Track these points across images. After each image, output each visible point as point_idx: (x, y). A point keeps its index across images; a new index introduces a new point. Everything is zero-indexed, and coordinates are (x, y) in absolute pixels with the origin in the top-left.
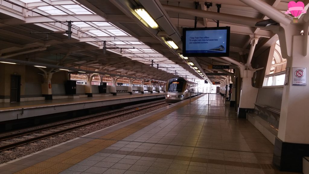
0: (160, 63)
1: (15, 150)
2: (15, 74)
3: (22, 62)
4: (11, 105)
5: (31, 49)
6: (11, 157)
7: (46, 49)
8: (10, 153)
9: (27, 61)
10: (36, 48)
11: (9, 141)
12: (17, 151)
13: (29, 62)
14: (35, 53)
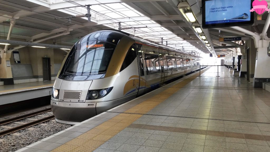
0: (169, 40)
1: (50, 123)
2: (45, 56)
3: (50, 45)
4: (44, 83)
5: (57, 34)
6: (47, 129)
7: (69, 33)
8: (46, 126)
9: (55, 44)
10: (60, 33)
11: (44, 115)
12: (51, 123)
13: (56, 46)
14: (60, 37)
